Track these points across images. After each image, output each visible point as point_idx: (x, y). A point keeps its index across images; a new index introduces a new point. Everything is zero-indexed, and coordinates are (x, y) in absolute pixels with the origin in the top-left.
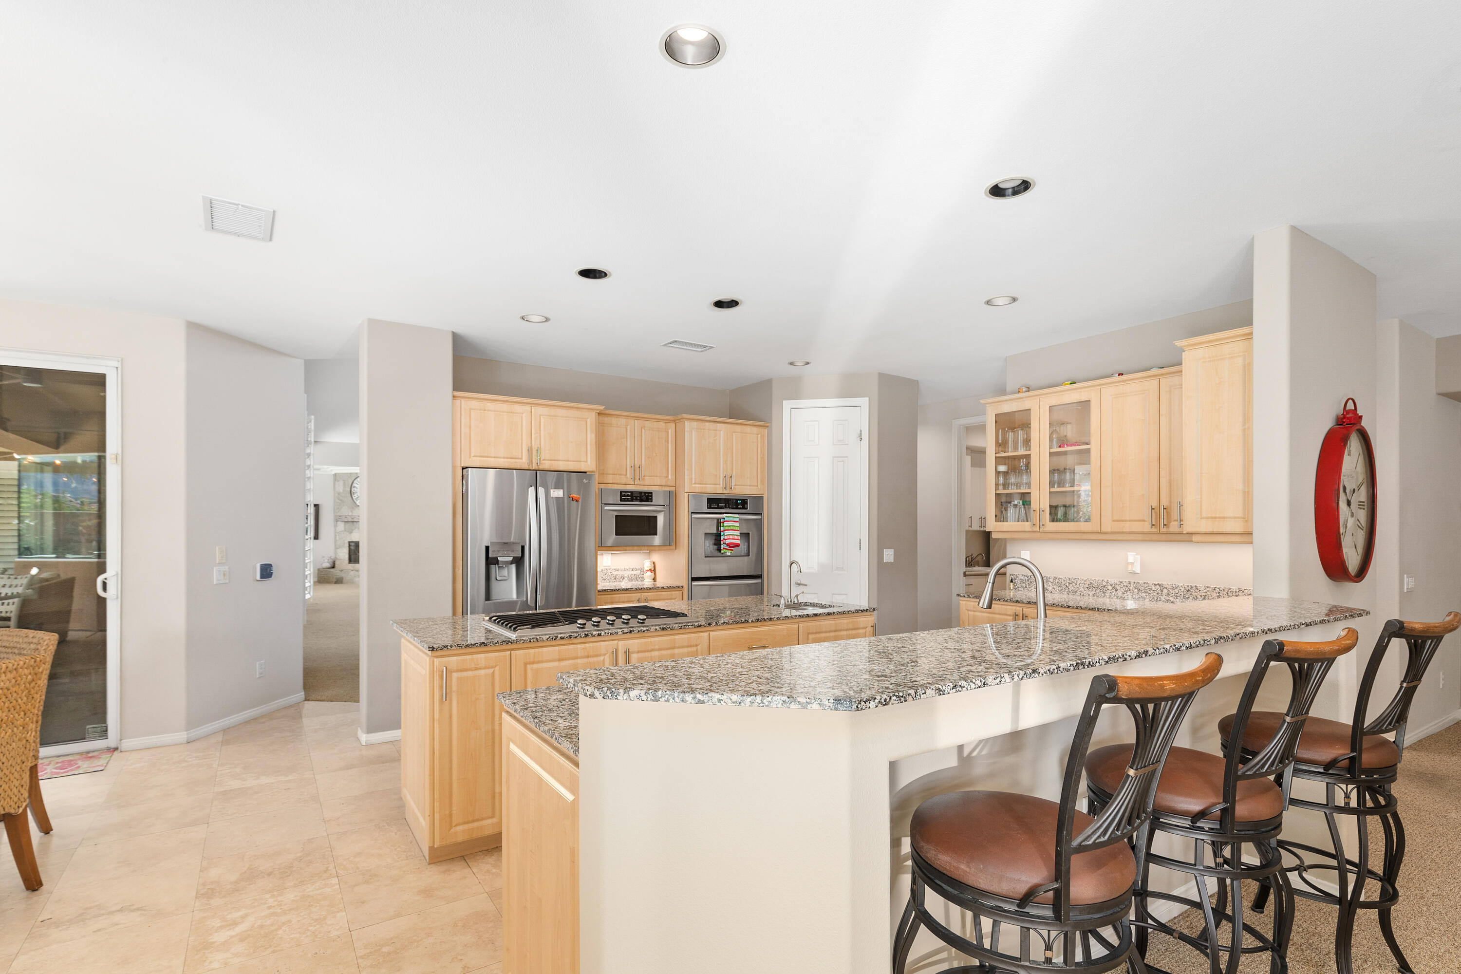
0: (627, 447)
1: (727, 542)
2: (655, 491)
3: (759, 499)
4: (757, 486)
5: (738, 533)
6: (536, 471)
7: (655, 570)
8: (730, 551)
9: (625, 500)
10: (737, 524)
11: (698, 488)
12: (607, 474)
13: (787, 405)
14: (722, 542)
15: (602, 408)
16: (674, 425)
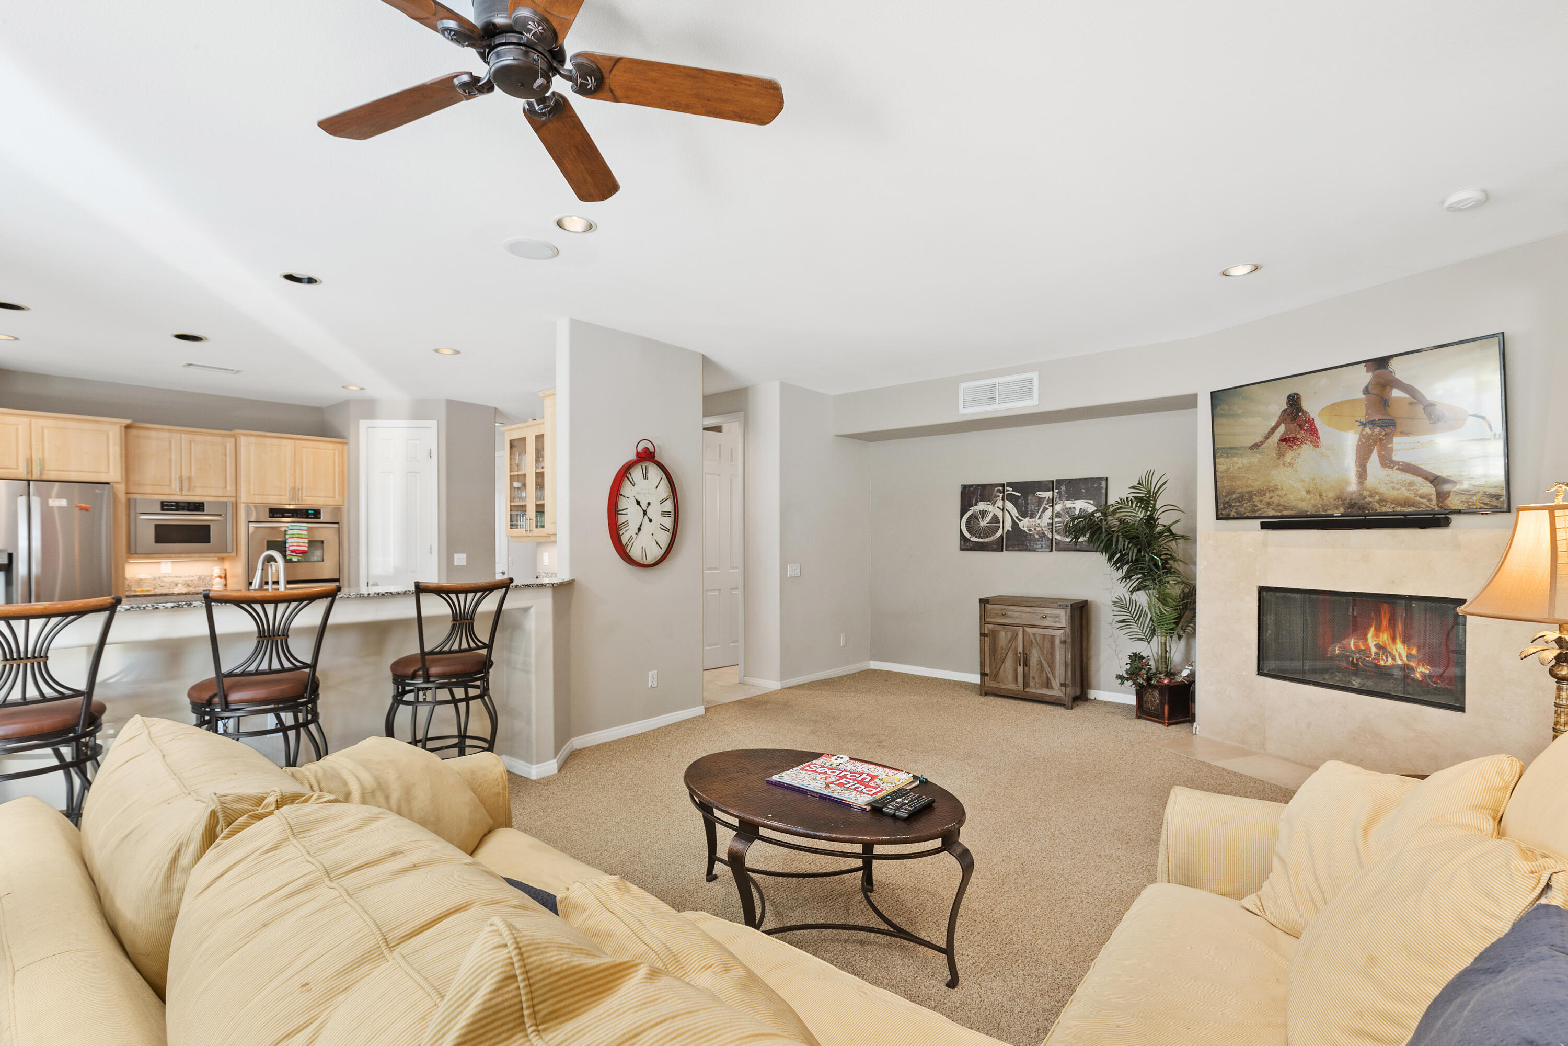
0: (170, 460)
1: (291, 548)
2: (207, 501)
3: (337, 510)
4: (334, 497)
5: (306, 541)
6: (29, 481)
7: (225, 577)
8: (297, 557)
9: (167, 510)
10: (305, 532)
11: (258, 499)
12: (144, 485)
13: (363, 424)
14: (287, 549)
15: (128, 421)
16: (233, 440)
